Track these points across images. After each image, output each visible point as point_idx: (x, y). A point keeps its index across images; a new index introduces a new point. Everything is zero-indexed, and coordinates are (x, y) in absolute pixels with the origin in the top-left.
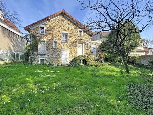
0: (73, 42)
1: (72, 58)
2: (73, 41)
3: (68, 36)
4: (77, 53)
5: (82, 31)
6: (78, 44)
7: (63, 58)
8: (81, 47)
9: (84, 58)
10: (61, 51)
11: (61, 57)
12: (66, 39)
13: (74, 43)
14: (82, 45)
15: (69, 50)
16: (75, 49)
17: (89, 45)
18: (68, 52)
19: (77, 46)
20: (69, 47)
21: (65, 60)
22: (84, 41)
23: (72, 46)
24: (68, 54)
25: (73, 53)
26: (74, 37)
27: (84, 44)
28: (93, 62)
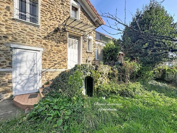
0: (57, 30)
1: (51, 72)
2: (57, 26)
3: (40, 7)
4: (65, 60)
5: (79, 10)
6: (69, 38)
7: (20, 74)
8: (77, 45)
9: (88, 74)
10: (12, 49)
11: (11, 72)
12: (34, 13)
13: (58, 33)
14: (77, 40)
15: (42, 49)
16: (61, 49)
17: (92, 43)
18: (39, 54)
19: (65, 42)
20: (44, 41)
21: (28, 79)
22: (82, 32)
23: (53, 39)
24: (40, 62)
25: (56, 59)
26: (58, 17)
27: (84, 39)
28: (106, 82)
